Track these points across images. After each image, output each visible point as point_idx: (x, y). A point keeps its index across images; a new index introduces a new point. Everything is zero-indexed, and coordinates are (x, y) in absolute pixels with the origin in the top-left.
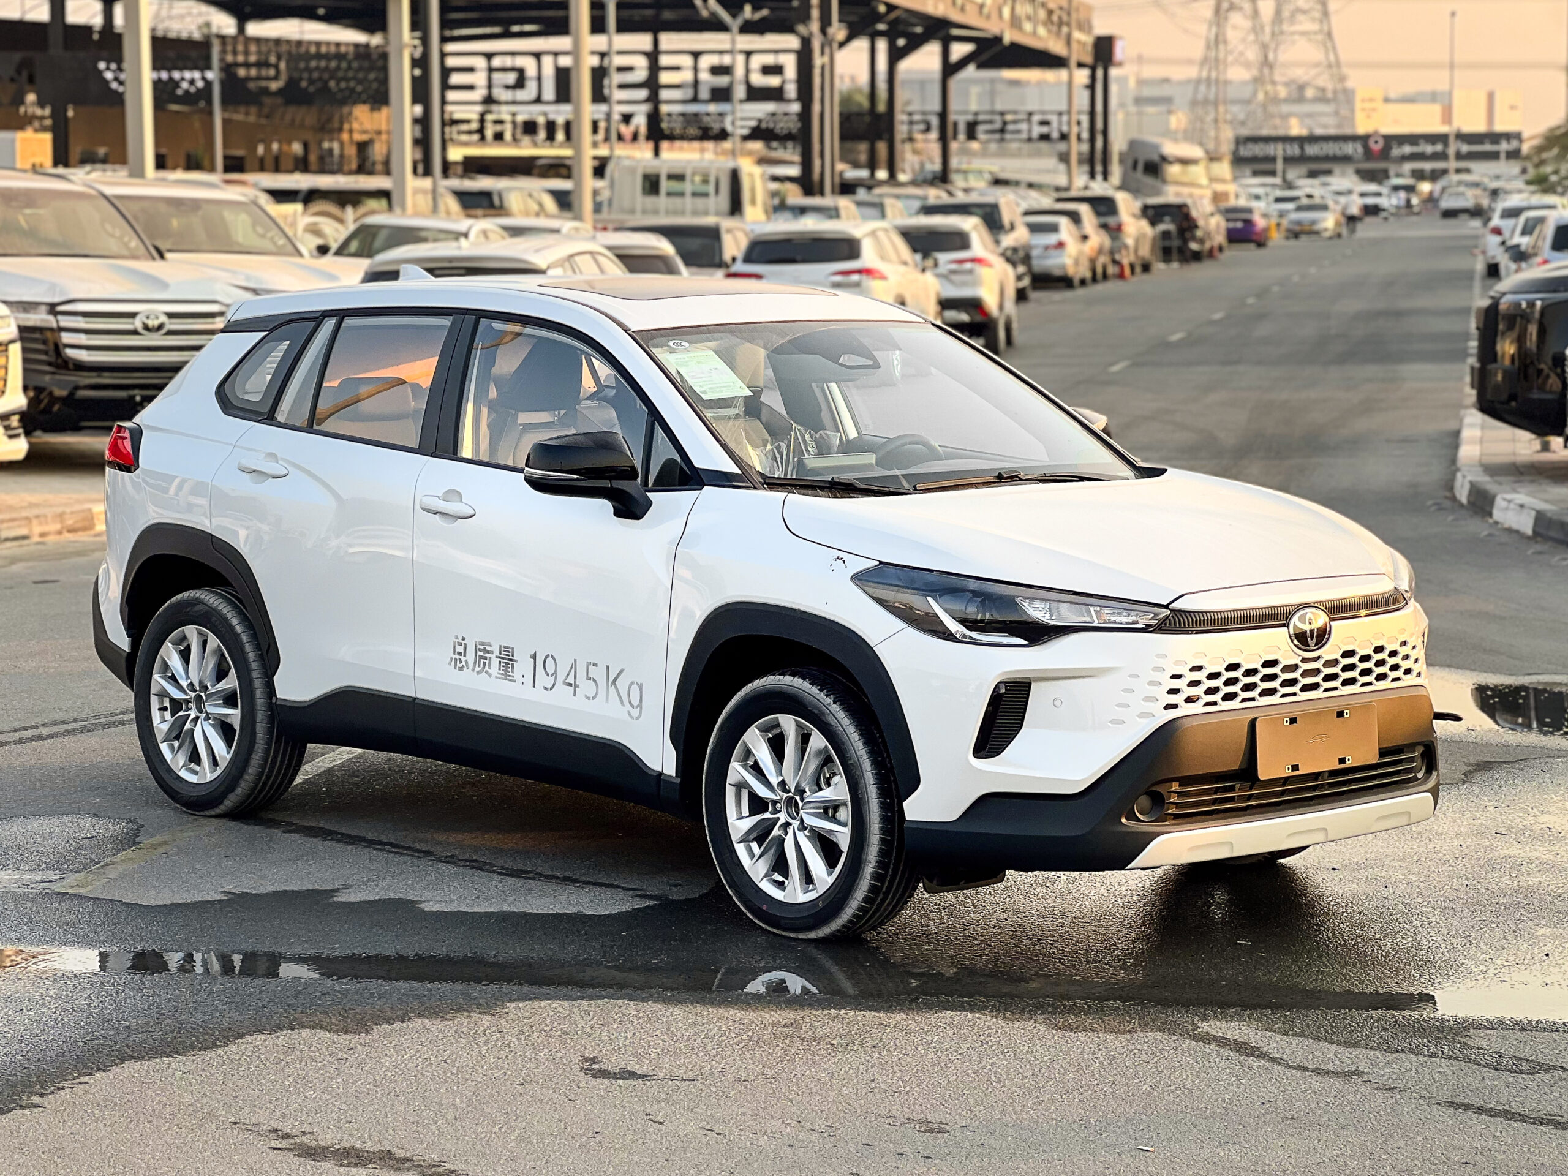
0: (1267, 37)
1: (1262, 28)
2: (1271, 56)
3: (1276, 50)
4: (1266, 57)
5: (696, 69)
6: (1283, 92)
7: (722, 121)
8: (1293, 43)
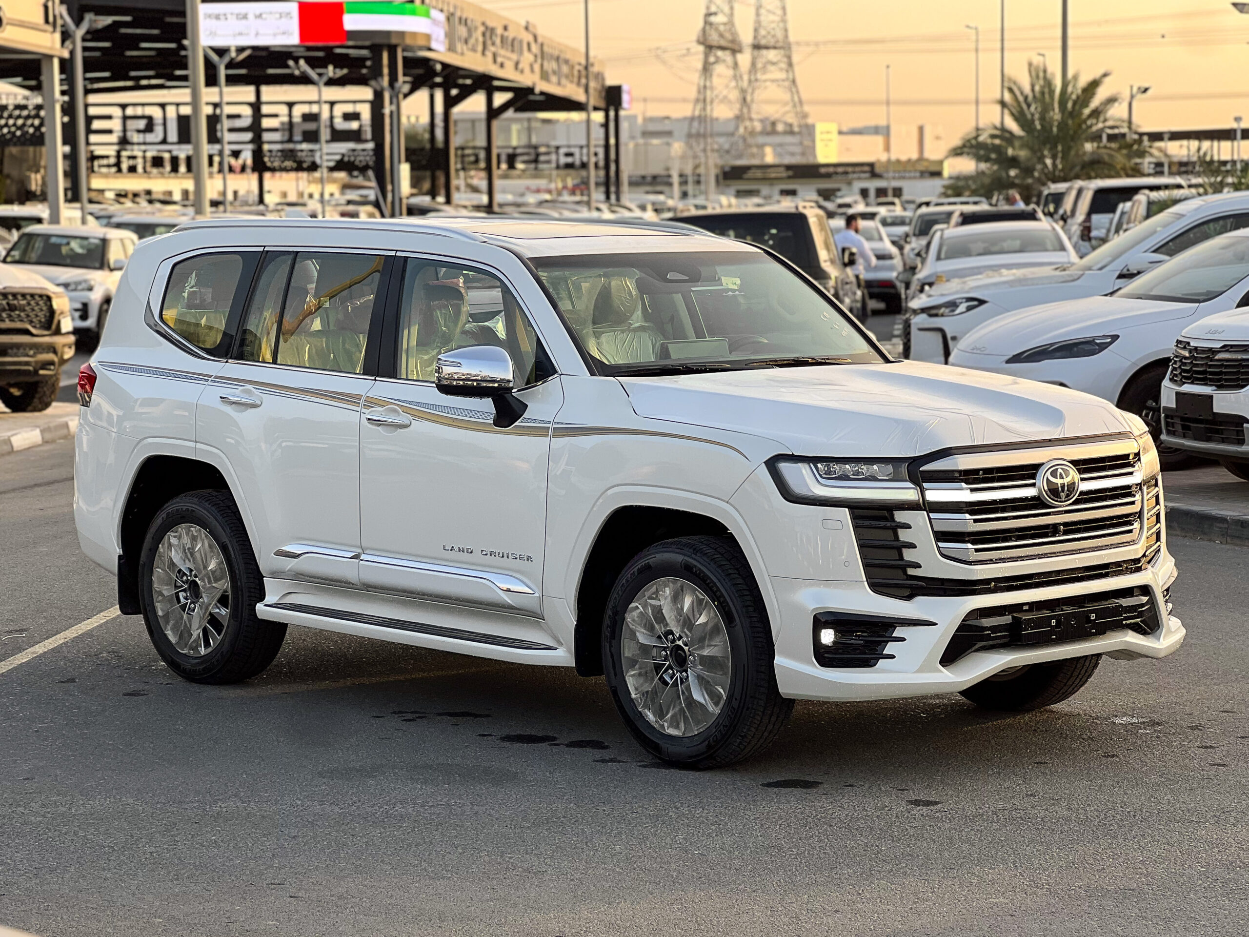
0: (745, 84)
1: (741, 77)
2: (749, 98)
3: (753, 93)
4: (744, 99)
5: (290, 115)
6: (758, 126)
7: (313, 156)
8: (766, 88)
